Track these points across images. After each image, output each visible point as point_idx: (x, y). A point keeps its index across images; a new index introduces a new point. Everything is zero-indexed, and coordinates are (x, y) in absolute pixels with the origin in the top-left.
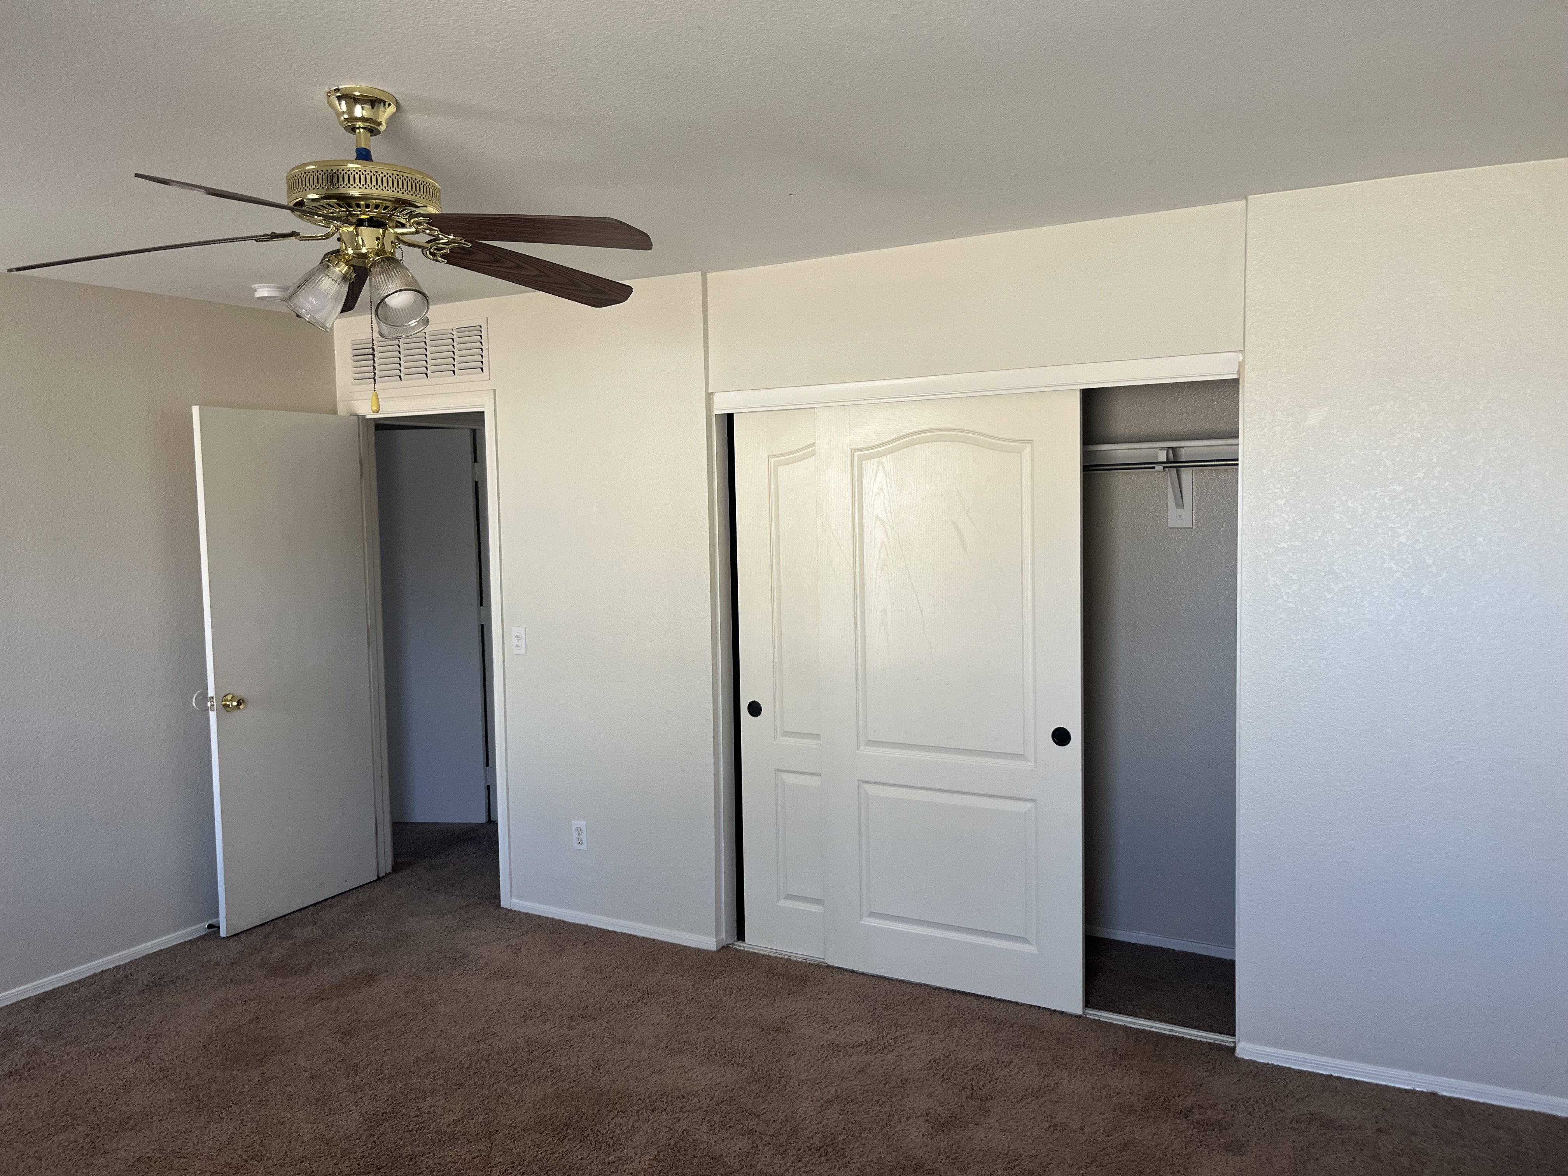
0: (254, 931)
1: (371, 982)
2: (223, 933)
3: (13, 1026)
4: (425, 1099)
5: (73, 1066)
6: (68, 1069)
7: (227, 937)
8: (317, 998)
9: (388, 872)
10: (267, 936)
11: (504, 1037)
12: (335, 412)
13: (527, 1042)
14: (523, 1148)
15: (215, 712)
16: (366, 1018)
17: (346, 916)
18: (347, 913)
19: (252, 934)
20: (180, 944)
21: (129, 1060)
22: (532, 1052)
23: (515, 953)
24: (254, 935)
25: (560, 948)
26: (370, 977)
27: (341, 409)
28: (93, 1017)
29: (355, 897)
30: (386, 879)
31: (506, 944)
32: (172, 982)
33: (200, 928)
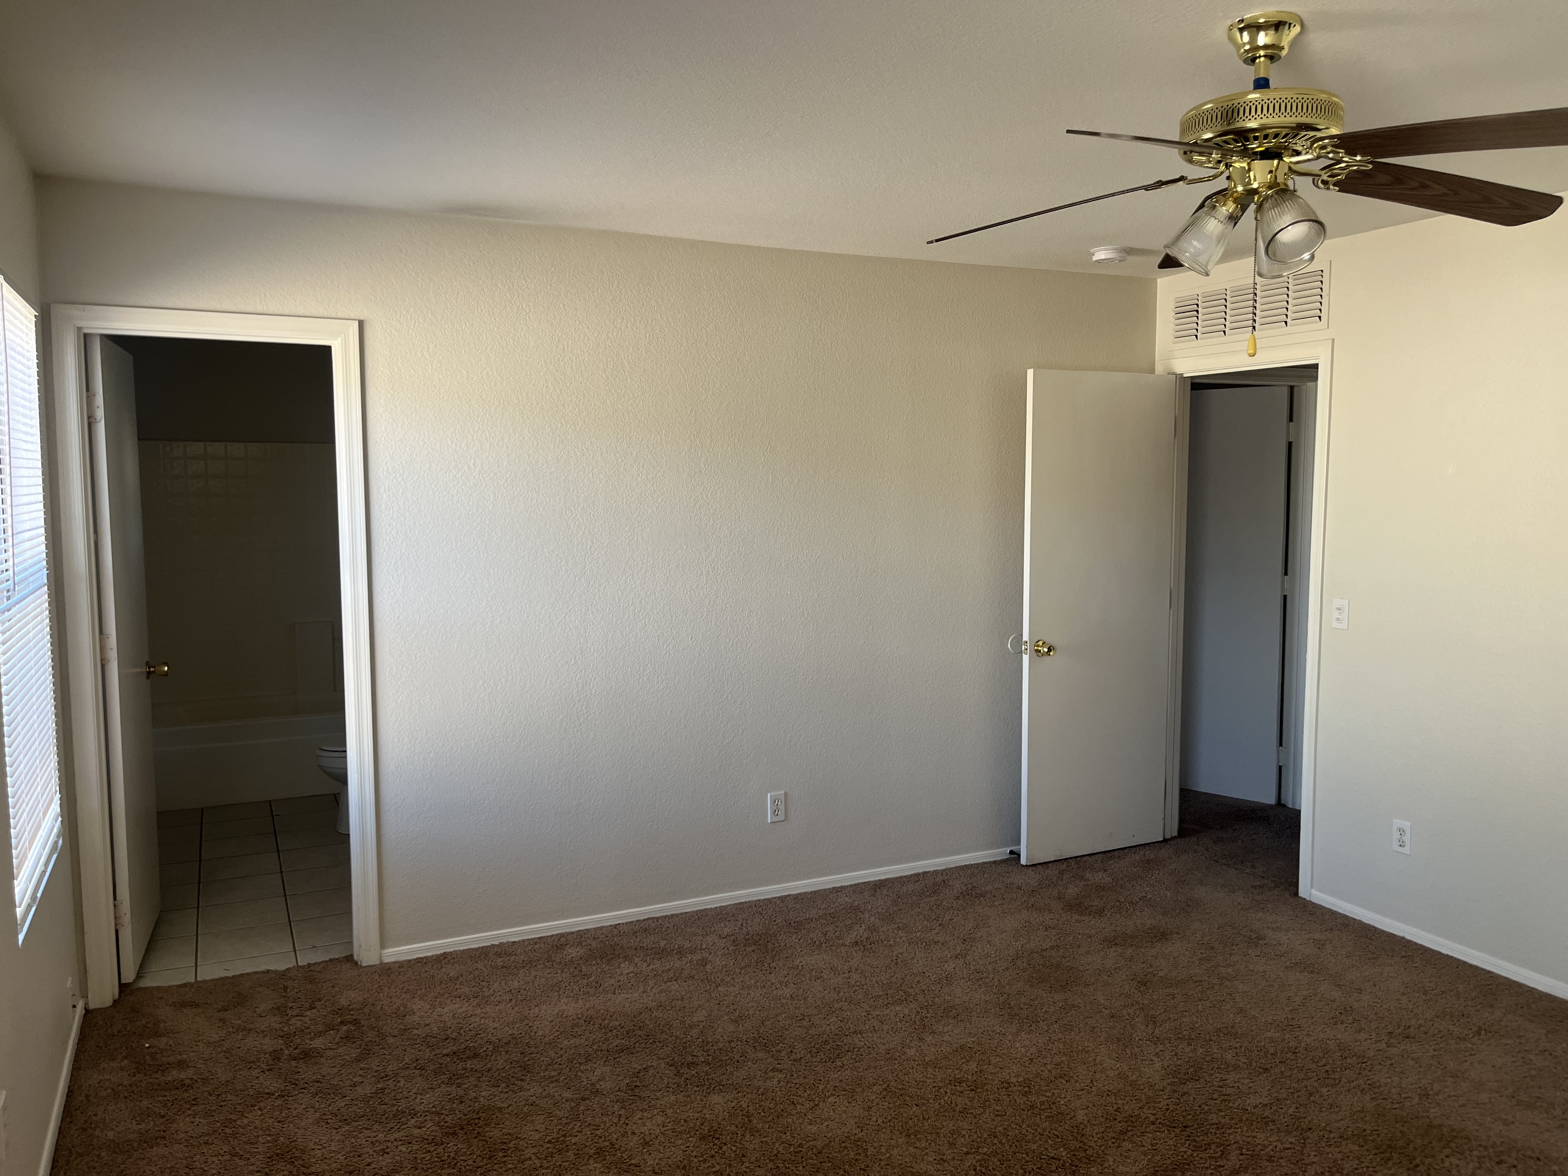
0: (1050, 865)
1: (1163, 940)
2: (1023, 861)
3: (856, 903)
4: (1228, 1073)
5: (905, 949)
6: (900, 951)
7: (1026, 866)
8: (1112, 942)
9: (1173, 835)
10: (1062, 872)
11: (1311, 1033)
12: (1152, 371)
13: (1339, 1046)
14: (1340, 1156)
15: (1028, 656)
16: (1161, 974)
17: (1134, 869)
18: (1135, 867)
19: (1048, 868)
20: (986, 863)
21: (949, 956)
22: (1346, 1058)
23: (1319, 948)
24: (1050, 869)
25: (1372, 956)
26: (1162, 936)
27: (1159, 368)
28: (919, 910)
29: (1142, 853)
30: (1172, 842)
31: (1308, 936)
32: (982, 895)
33: (1001, 853)
